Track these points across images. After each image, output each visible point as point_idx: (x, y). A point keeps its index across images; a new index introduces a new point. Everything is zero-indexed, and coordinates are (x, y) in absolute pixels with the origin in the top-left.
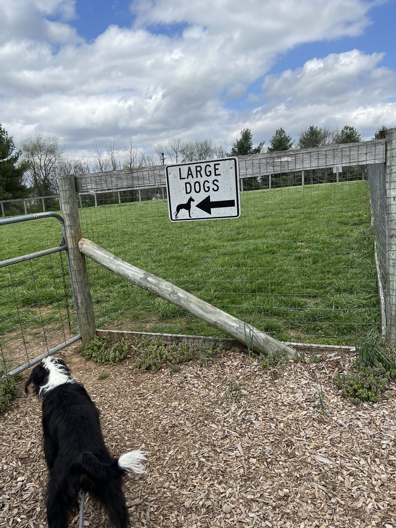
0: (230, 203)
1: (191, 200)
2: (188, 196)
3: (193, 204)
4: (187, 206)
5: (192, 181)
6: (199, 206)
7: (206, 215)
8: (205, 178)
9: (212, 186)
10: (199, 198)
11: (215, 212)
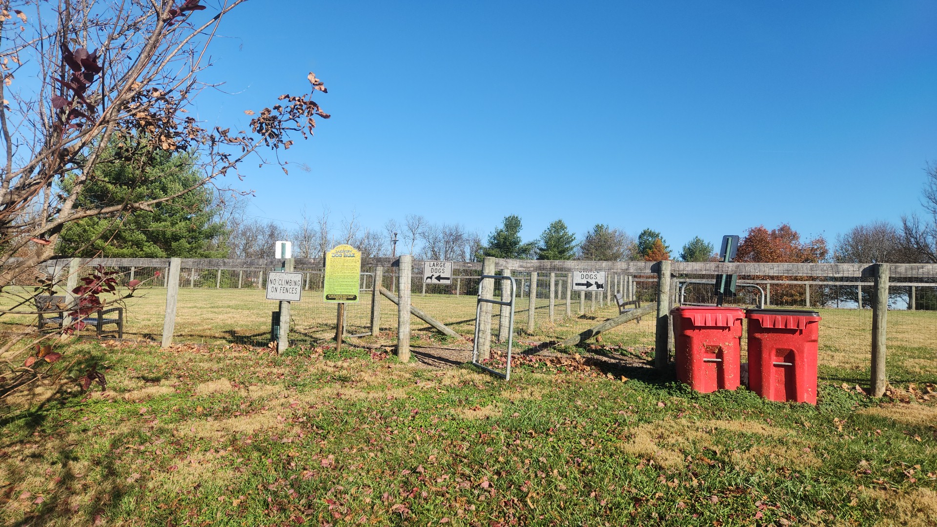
0: (448, 279)
1: (433, 275)
2: (432, 274)
3: (433, 277)
4: (431, 278)
5: (434, 268)
6: (436, 278)
7: (438, 282)
8: (439, 267)
9: (442, 271)
10: (436, 275)
11: (442, 281)
